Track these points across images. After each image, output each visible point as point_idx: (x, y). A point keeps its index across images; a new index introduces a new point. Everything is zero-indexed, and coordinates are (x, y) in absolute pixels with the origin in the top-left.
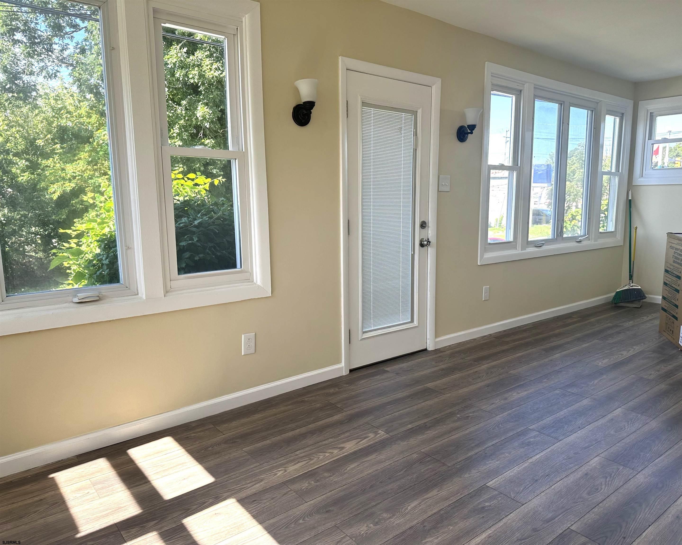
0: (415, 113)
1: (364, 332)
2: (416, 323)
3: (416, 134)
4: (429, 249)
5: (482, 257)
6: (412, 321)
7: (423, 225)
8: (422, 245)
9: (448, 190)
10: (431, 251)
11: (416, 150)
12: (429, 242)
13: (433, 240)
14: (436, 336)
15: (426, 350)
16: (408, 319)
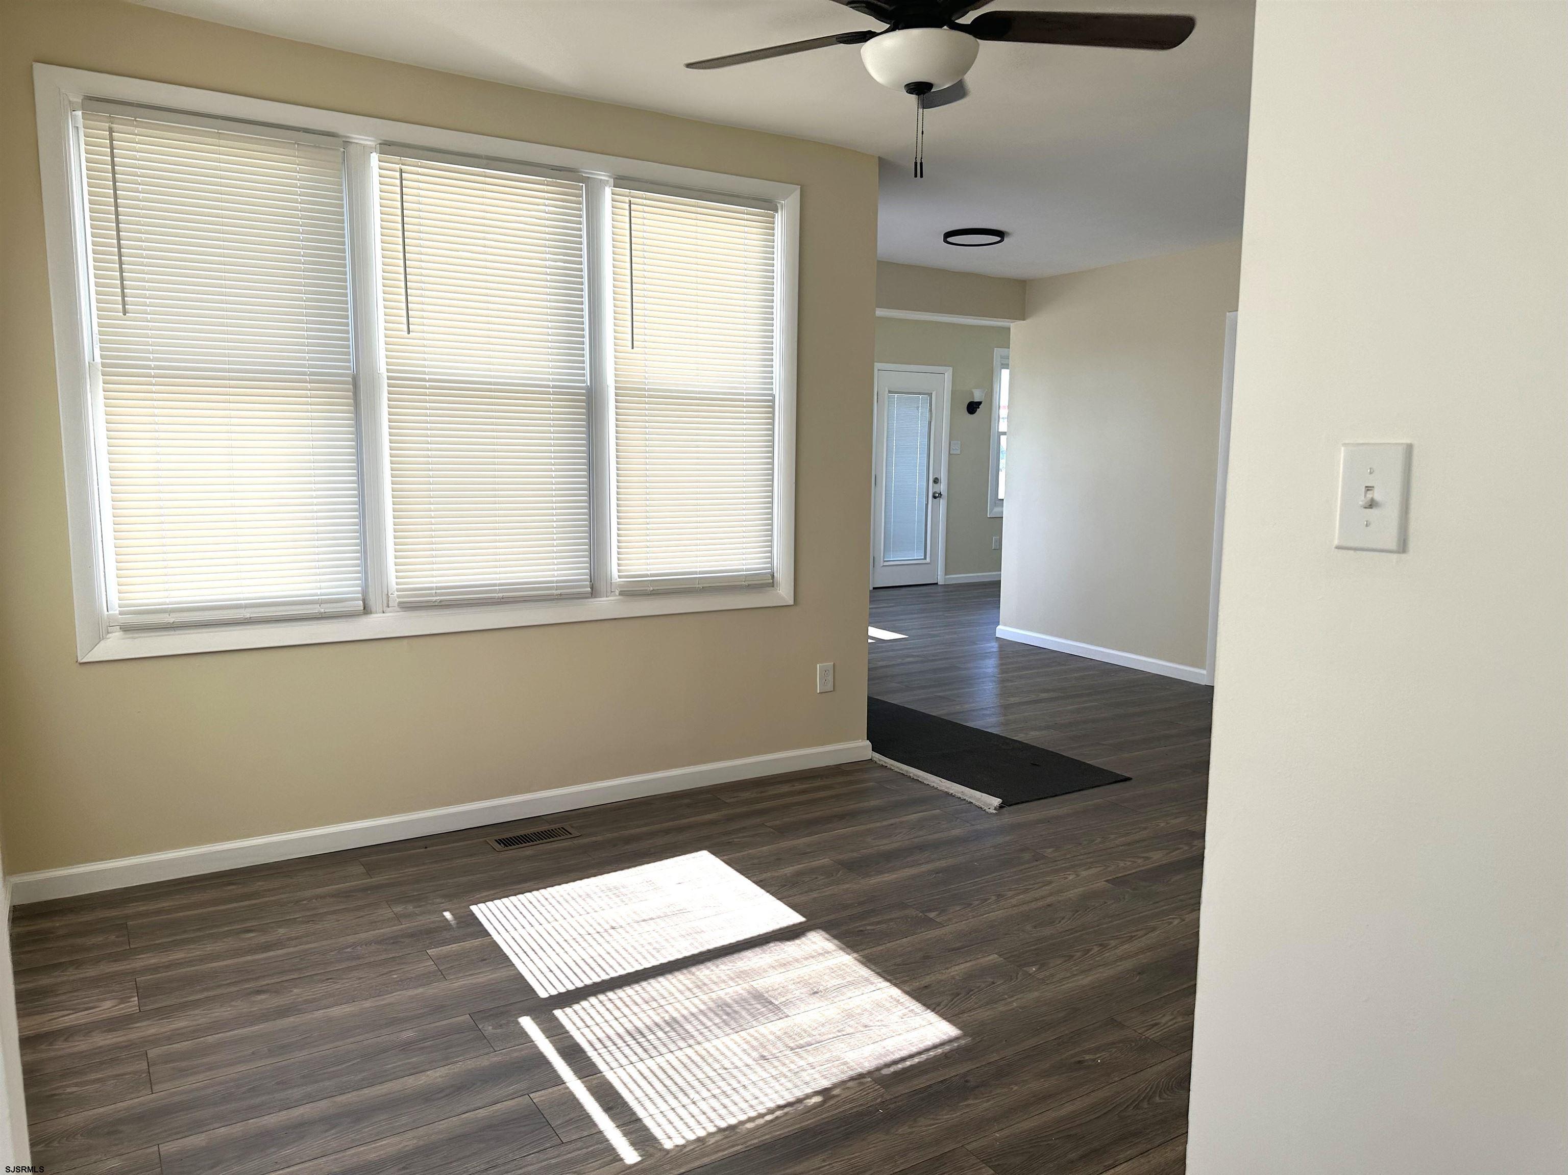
0: (930, 395)
1: (885, 561)
2: (928, 560)
3: (931, 410)
4: (941, 500)
5: (991, 510)
6: (925, 558)
7: (936, 481)
8: (935, 497)
9: (959, 452)
10: (943, 502)
11: (931, 422)
12: (940, 494)
13: (944, 493)
14: (946, 574)
15: (937, 584)
16: (921, 556)
